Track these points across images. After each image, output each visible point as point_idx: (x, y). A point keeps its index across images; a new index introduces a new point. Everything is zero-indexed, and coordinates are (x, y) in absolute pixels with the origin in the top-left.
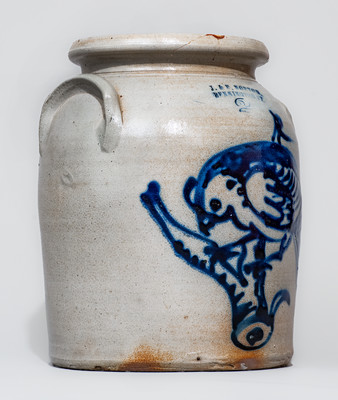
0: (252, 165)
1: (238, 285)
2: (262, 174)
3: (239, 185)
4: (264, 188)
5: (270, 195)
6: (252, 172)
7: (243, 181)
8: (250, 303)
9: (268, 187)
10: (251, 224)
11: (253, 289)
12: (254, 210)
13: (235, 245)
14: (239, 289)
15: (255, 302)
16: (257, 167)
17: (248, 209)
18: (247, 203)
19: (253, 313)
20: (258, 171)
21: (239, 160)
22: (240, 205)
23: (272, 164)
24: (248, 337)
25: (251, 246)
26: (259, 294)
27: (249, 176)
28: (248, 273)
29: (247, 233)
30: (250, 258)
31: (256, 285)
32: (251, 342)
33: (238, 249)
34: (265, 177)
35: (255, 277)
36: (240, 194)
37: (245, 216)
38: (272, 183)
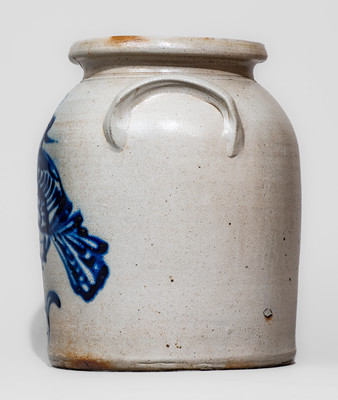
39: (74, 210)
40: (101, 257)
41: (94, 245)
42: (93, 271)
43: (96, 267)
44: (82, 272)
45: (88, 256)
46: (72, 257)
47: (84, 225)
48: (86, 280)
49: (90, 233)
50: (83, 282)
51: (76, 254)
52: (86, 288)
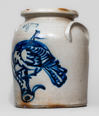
0: (23, 47)
1: (21, 83)
2: (26, 50)
3: (19, 54)
4: (27, 54)
5: (28, 56)
6: (23, 49)
7: (20, 52)
8: (25, 88)
9: (28, 54)
10: (23, 65)
11: (25, 84)
12: (23, 61)
13: (19, 71)
14: (22, 84)
15: (26, 88)
16: (24, 48)
17: (22, 61)
18: (21, 59)
19: (26, 91)
20: (24, 49)
21: (20, 46)
22: (20, 59)
23: (29, 47)
24: (25, 98)
25: (23, 71)
26: (27, 86)
27: (22, 51)
28: (23, 80)
29: (22, 68)
30: (23, 75)
31: (26, 83)
32: (26, 100)
33: (20, 72)
34: (27, 51)
35: (25, 80)
36: (20, 56)
37: (21, 62)
38: (29, 52)
39: (56, 60)
40: (65, 74)
41: (63, 70)
42: (62, 78)
43: (63, 77)
44: (57, 79)
45: (60, 74)
46: (54, 74)
47: (59, 64)
48: (59, 81)
49: (62, 67)
50: (58, 82)
51: (56, 73)
52: (59, 83)
